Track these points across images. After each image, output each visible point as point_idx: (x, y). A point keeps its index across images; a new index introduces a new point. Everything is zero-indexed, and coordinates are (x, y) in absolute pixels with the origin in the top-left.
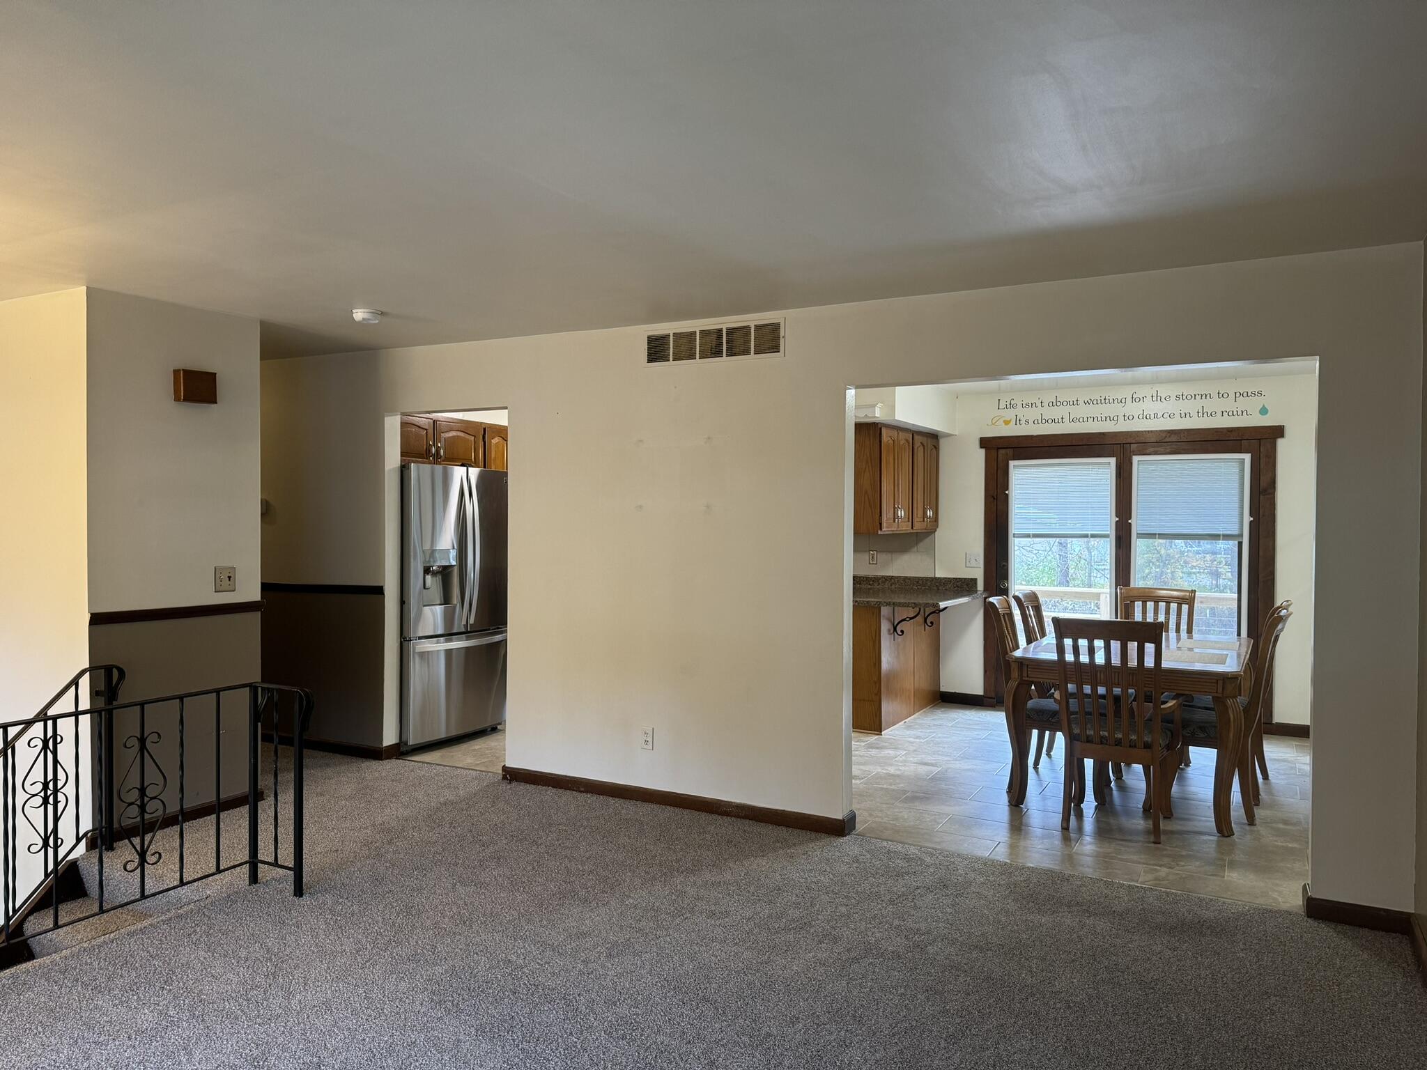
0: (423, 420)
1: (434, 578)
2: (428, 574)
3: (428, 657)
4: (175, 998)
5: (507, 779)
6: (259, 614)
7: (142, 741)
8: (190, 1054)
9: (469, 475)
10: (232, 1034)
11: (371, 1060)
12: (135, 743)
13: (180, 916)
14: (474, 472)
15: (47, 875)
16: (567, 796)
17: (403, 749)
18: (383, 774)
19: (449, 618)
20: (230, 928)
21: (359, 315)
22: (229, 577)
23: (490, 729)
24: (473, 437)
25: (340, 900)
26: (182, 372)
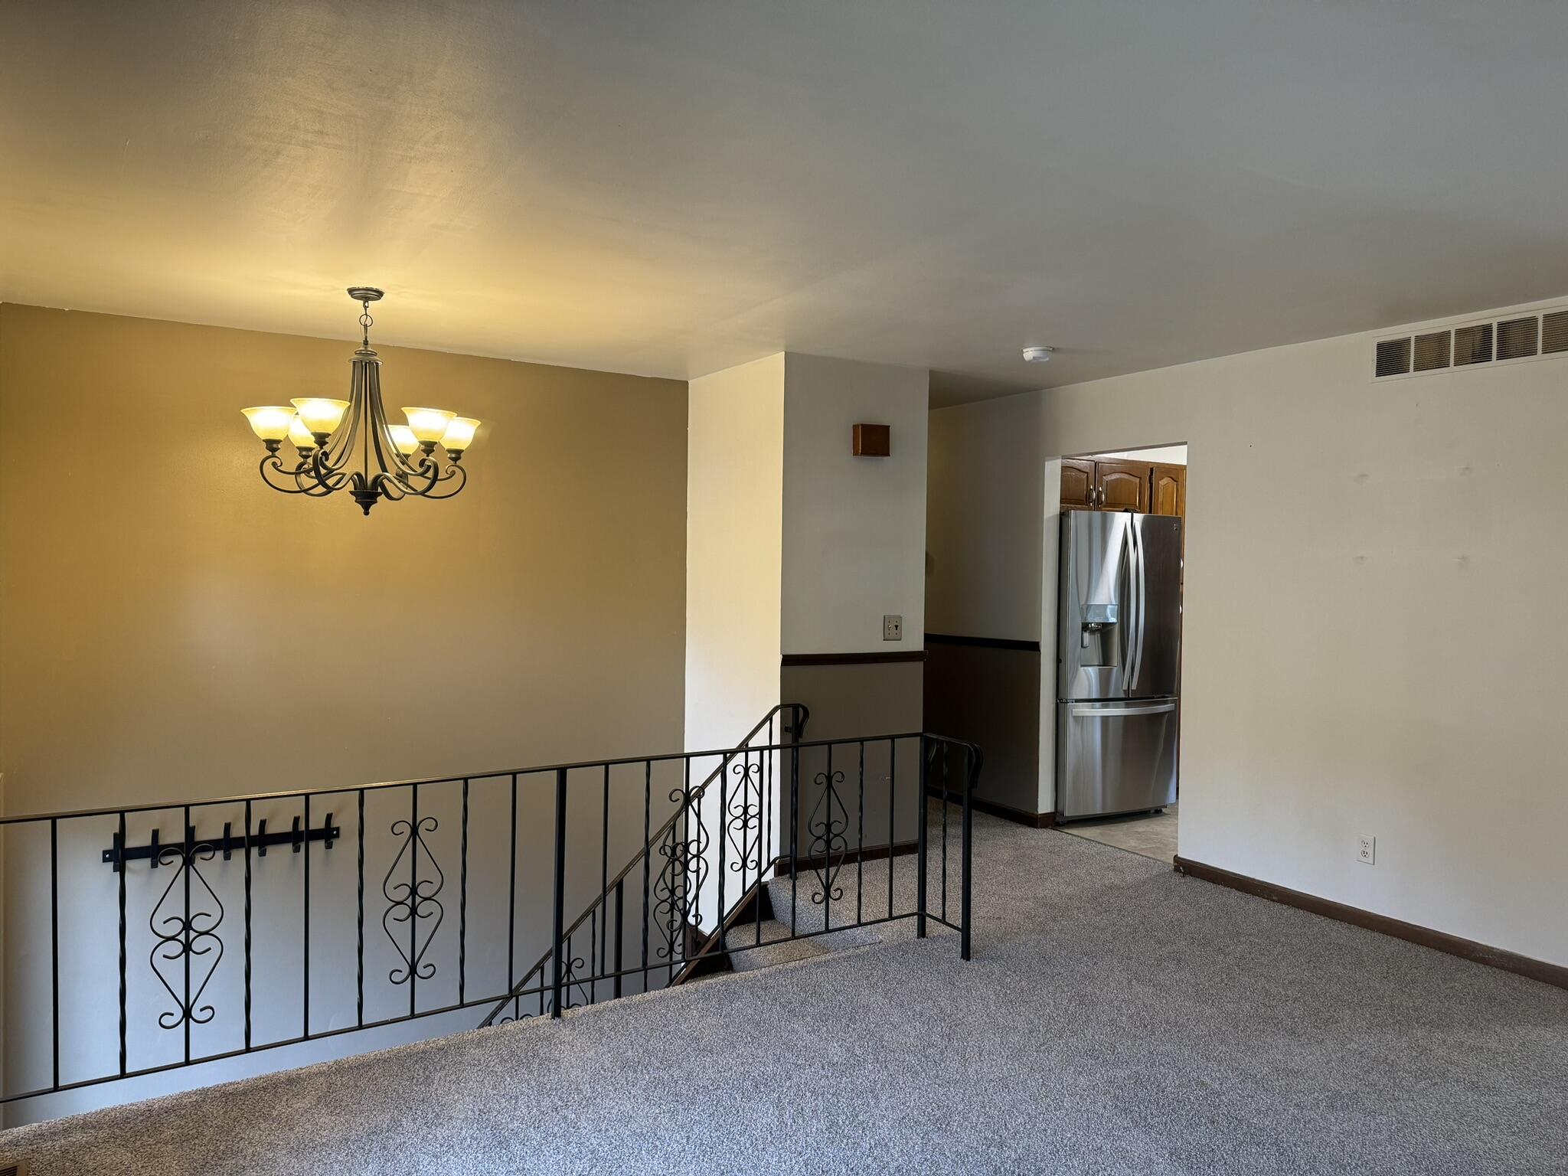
0: (1083, 463)
1: (1093, 636)
2: (1086, 631)
3: (1082, 723)
4: (860, 1038)
5: (1181, 872)
6: (921, 664)
7: (829, 778)
8: (876, 1098)
9: (1134, 521)
10: (915, 1089)
11: (1055, 1155)
12: (823, 779)
13: (858, 956)
14: (1138, 518)
15: (744, 893)
16: (1255, 904)
17: (1059, 819)
18: (1040, 843)
19: (1104, 681)
20: (904, 978)
21: (1029, 354)
22: (897, 626)
23: (1152, 811)
24: (1138, 479)
25: (1008, 973)
26: (860, 427)
